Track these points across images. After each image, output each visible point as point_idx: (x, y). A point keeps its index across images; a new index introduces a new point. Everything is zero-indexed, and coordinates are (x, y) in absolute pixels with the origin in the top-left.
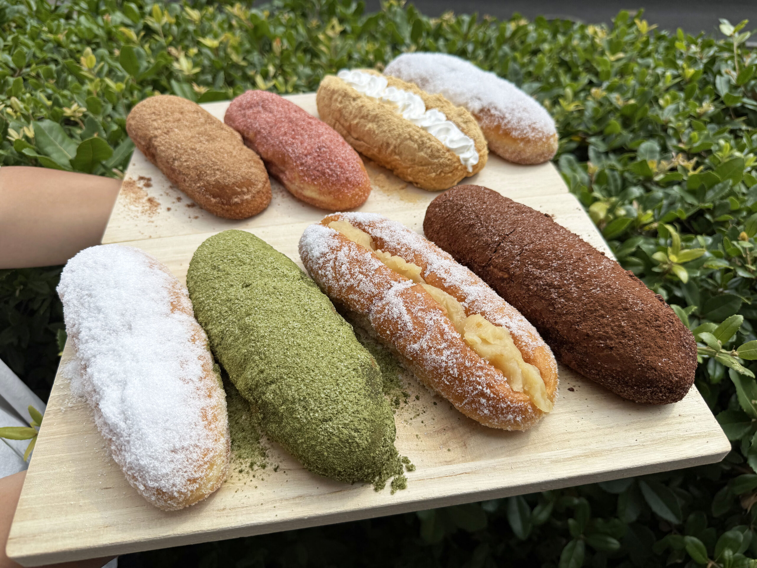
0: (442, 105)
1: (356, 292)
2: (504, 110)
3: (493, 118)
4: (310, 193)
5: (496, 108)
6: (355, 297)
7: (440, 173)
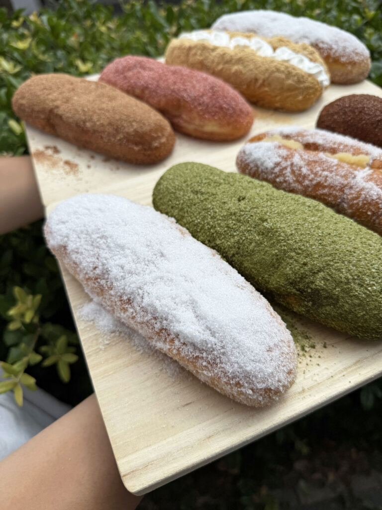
1: (324, 187)
3: (322, 50)
4: (211, 127)
6: (326, 191)
7: (306, 96)
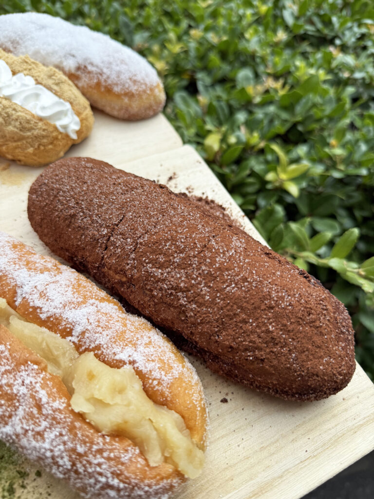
0: (30, 67)
2: (101, 65)
3: (91, 75)
5: (92, 64)
7: (39, 147)
